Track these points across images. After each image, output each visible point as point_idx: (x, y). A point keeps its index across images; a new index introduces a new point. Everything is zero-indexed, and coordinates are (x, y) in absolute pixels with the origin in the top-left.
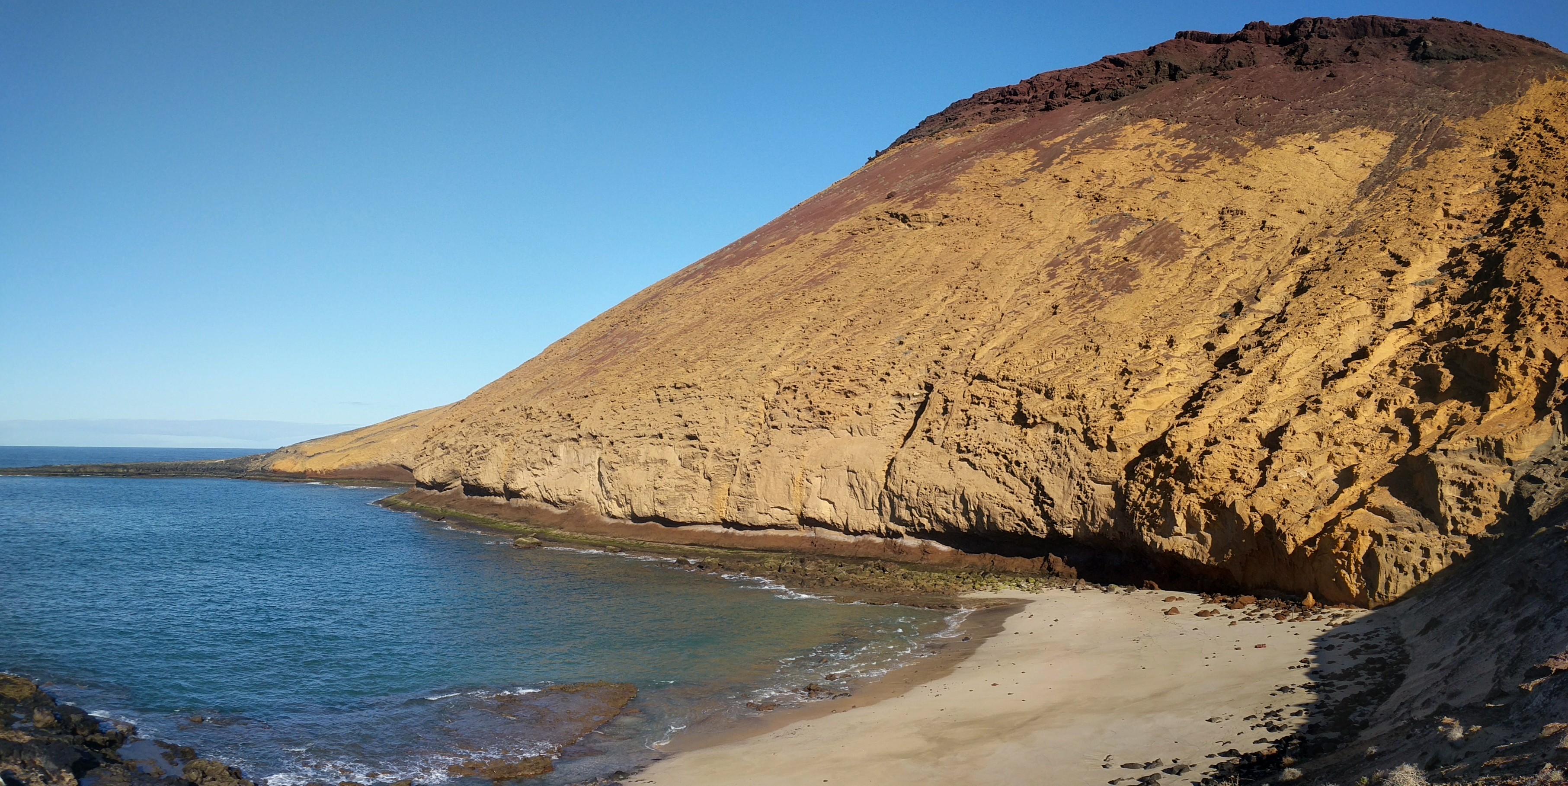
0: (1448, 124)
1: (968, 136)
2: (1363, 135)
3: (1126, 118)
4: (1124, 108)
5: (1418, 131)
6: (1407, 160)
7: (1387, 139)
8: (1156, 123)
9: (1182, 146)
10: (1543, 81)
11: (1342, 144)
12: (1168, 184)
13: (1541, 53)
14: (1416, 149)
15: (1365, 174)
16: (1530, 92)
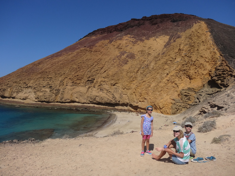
0: (179, 34)
1: (97, 37)
2: (164, 37)
3: (124, 35)
4: (123, 33)
5: (174, 35)
6: (172, 41)
7: (168, 37)
8: (129, 35)
9: (134, 40)
10: (196, 23)
11: (160, 38)
12: (132, 46)
13: (195, 18)
14: (174, 38)
15: (165, 44)
16: (194, 26)
